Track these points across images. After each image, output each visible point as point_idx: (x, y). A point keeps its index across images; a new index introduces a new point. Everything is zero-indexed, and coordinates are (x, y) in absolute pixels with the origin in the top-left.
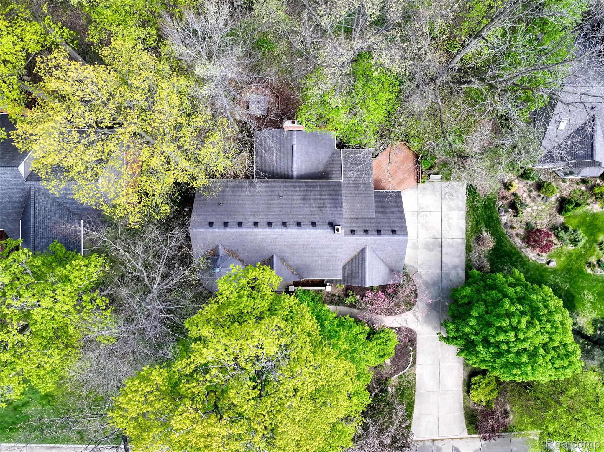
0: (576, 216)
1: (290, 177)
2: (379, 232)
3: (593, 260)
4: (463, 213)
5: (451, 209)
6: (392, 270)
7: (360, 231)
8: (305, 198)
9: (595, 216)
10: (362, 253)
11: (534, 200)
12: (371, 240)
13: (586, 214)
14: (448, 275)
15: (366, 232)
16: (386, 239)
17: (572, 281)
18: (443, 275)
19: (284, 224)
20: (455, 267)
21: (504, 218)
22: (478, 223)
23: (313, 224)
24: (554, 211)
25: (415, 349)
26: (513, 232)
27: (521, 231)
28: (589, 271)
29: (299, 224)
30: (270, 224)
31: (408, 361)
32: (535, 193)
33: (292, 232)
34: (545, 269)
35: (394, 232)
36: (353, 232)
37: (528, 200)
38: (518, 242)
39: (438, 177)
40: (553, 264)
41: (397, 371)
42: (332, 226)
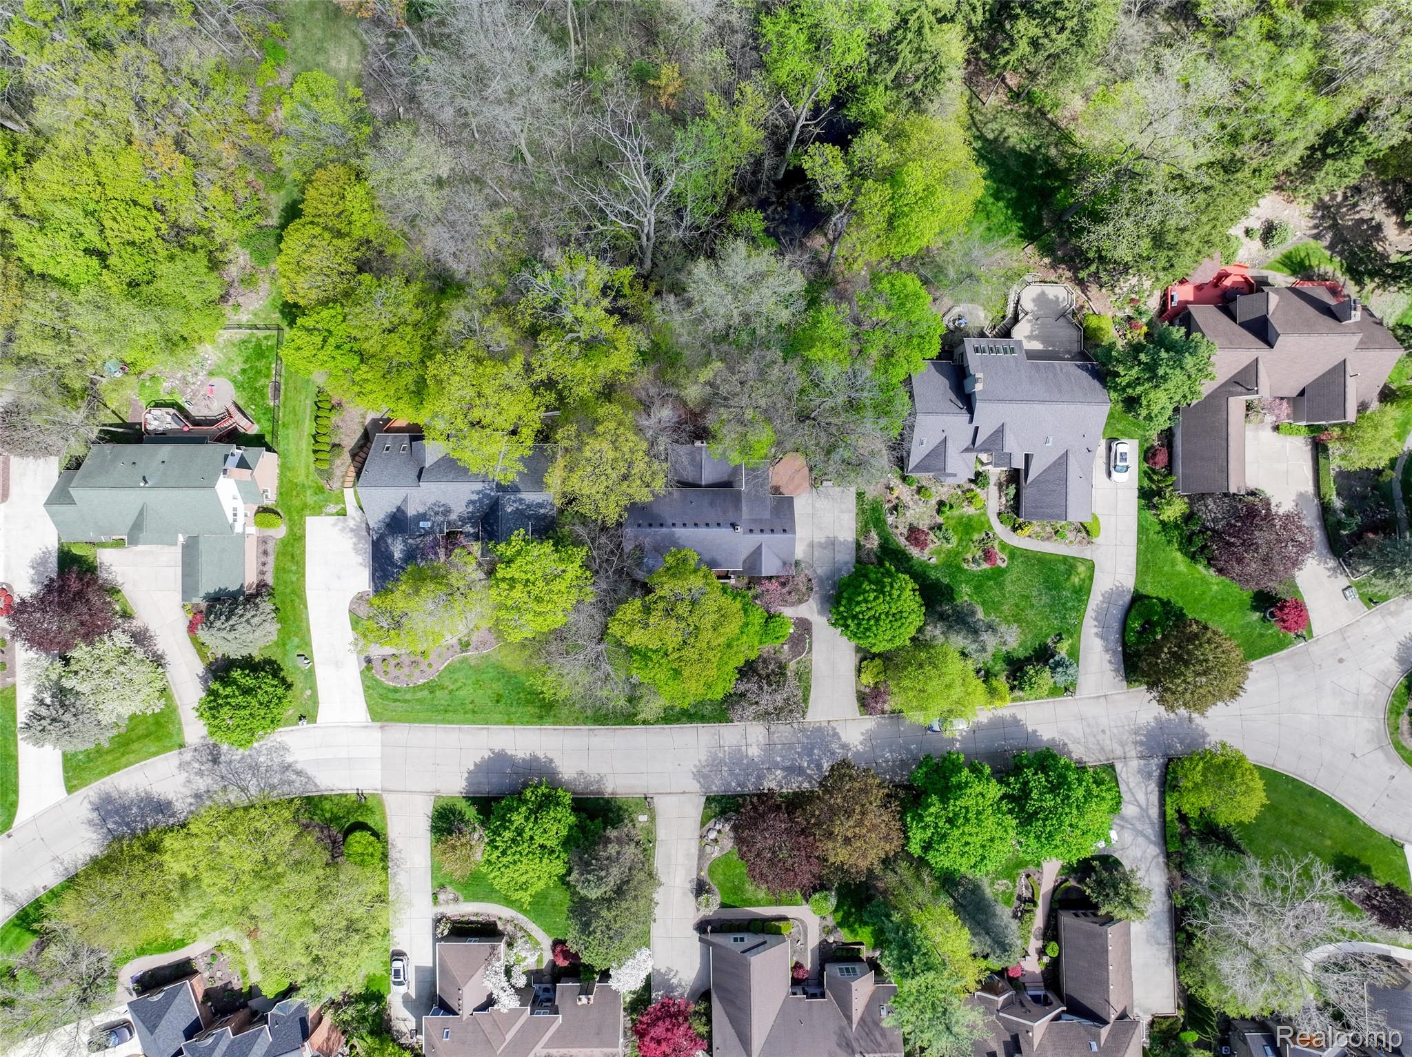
0: (953, 518)
1: (700, 486)
2: (772, 531)
3: (969, 556)
4: (854, 515)
5: (842, 512)
6: (785, 564)
7: (757, 530)
8: (712, 504)
9: (970, 518)
10: (759, 549)
11: (916, 503)
12: (766, 538)
13: (961, 518)
14: (840, 570)
15: (762, 531)
16: (778, 537)
17: (953, 576)
18: (836, 571)
19: (696, 525)
20: (846, 563)
21: (890, 519)
22: (866, 524)
23: (719, 525)
24: (934, 513)
25: (811, 637)
26: (898, 531)
27: (905, 532)
28: (965, 566)
29: (707, 525)
30: (685, 525)
31: (804, 648)
32: (916, 497)
33: (702, 531)
34: (928, 565)
35: (785, 531)
36: (751, 531)
37: (911, 503)
38: (902, 541)
39: (830, 483)
40: (933, 561)
41: (794, 657)
42: (733, 526)
